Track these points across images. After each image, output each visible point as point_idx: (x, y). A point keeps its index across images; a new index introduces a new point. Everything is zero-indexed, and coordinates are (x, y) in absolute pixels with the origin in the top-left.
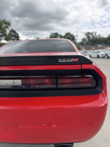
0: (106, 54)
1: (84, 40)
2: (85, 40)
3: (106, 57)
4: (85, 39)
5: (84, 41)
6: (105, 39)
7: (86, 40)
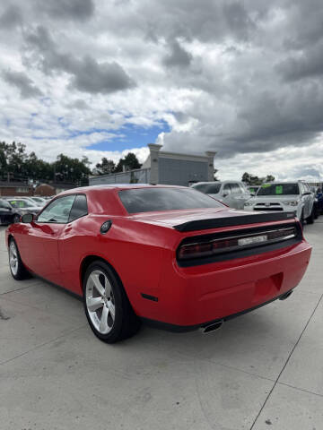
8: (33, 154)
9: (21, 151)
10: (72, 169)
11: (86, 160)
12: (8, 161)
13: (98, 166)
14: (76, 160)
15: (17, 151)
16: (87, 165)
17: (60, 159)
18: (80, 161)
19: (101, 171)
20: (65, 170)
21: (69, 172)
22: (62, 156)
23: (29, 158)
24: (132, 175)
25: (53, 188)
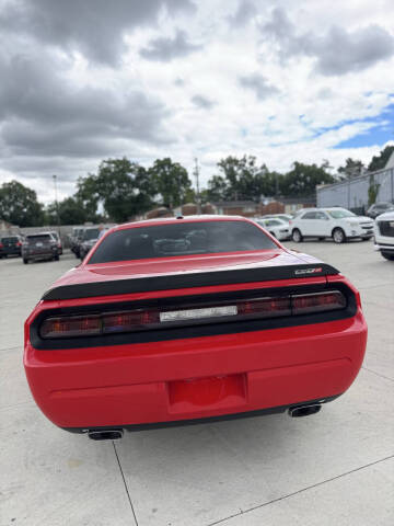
0: (296, 230)
1: (216, 182)
2: (220, 182)
3: (296, 237)
4: (220, 178)
5: (218, 186)
6: (281, 177)
7: (224, 185)
8: (264, 167)
9: (252, 164)
10: (308, 179)
11: (326, 165)
12: (238, 178)
13: (341, 170)
14: (314, 166)
15: (247, 165)
16: (327, 171)
17: (293, 168)
18: (319, 166)
19: (344, 176)
20: (300, 180)
21: (305, 182)
22: (296, 164)
23: (259, 172)
24: (372, 179)
25: (282, 204)
